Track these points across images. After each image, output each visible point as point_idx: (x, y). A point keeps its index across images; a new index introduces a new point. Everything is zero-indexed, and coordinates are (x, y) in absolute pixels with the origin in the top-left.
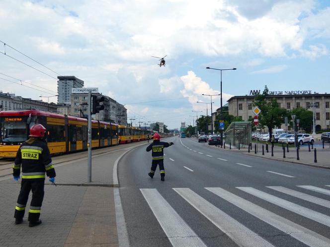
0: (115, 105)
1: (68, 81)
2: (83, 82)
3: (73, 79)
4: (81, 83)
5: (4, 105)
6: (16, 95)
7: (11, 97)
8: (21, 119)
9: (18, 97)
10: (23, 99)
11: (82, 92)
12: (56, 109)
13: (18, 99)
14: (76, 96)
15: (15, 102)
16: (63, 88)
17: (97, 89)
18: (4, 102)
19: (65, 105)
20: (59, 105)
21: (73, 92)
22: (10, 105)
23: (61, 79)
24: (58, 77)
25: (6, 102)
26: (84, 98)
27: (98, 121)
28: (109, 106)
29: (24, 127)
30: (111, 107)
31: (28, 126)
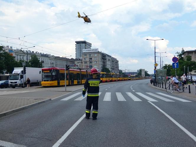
0: (110, 58)
1: (81, 44)
2: (91, 44)
3: (84, 42)
4: (90, 45)
5: (45, 61)
6: (51, 55)
7: (49, 56)
8: (49, 71)
9: (52, 56)
10: (55, 57)
11: (88, 52)
12: (74, 62)
13: (53, 57)
14: (85, 54)
15: (50, 59)
16: (79, 49)
17: (98, 49)
18: (45, 59)
19: (80, 59)
20: (76, 60)
21: (83, 52)
22: (48, 61)
23: (78, 43)
24: (76, 42)
25: (46, 59)
26: (90, 55)
27: (86, 70)
28: (106, 59)
29: (50, 74)
30: (107, 60)
31: (52, 74)
